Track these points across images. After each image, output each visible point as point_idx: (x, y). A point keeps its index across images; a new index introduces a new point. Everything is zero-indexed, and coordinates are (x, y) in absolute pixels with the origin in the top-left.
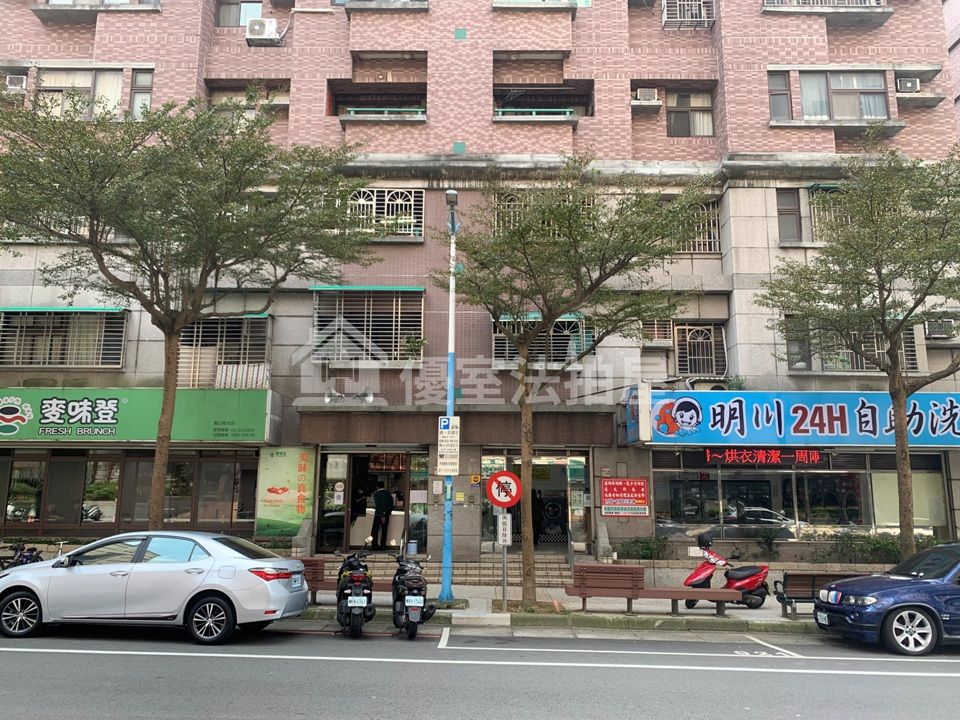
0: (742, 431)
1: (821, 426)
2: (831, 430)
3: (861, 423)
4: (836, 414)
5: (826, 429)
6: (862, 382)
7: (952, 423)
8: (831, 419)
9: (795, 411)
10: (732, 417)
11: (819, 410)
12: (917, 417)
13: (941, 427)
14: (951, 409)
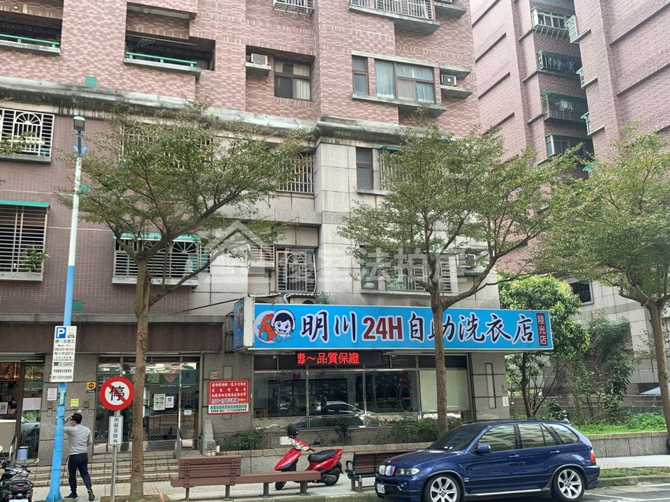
0: (325, 338)
1: (384, 333)
2: (391, 337)
3: (412, 331)
4: (395, 324)
5: (388, 335)
6: (414, 300)
7: (474, 332)
8: (392, 328)
9: (366, 321)
10: (318, 326)
11: (383, 320)
12: (450, 327)
13: (467, 334)
14: (473, 321)
